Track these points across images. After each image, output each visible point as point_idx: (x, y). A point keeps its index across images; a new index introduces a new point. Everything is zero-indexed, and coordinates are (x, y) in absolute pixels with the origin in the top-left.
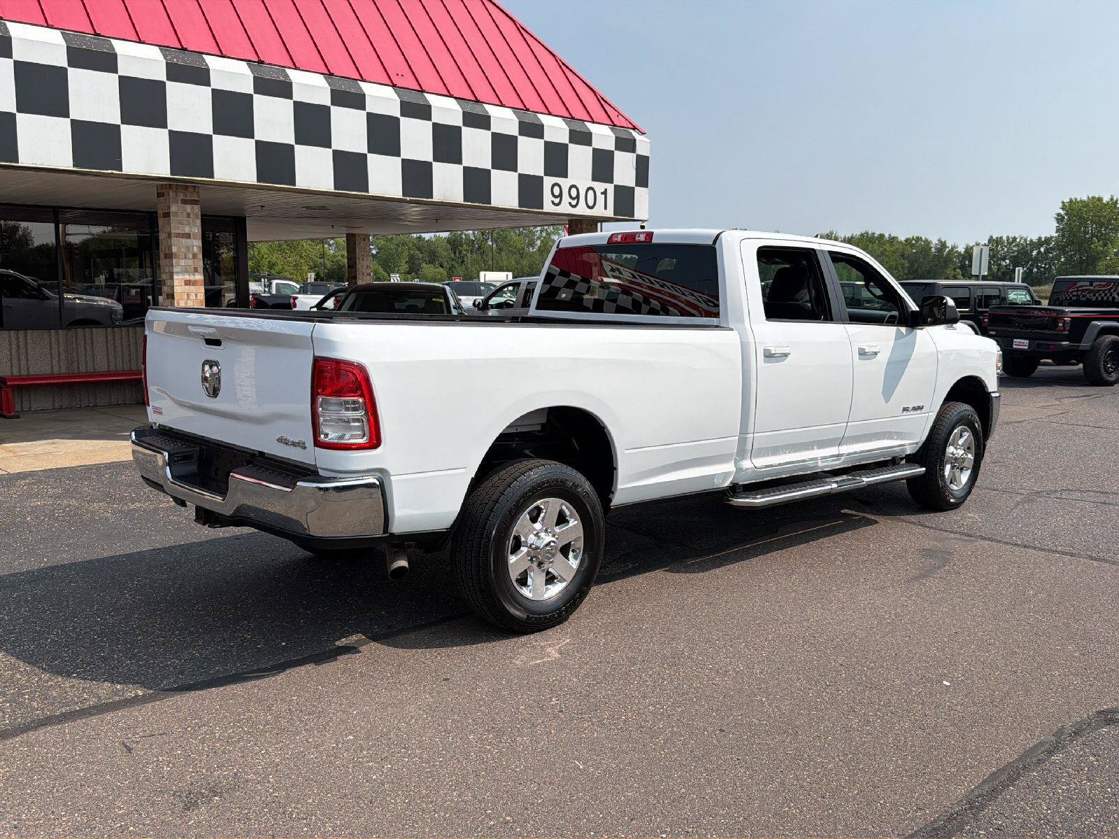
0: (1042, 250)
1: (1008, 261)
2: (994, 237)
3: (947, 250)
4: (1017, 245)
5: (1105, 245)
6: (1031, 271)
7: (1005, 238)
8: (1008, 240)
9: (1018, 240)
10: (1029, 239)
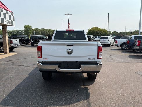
0: (20, 31)
1: (16, 33)
2: (14, 30)
3: (9, 31)
5: (30, 31)
9: (17, 30)
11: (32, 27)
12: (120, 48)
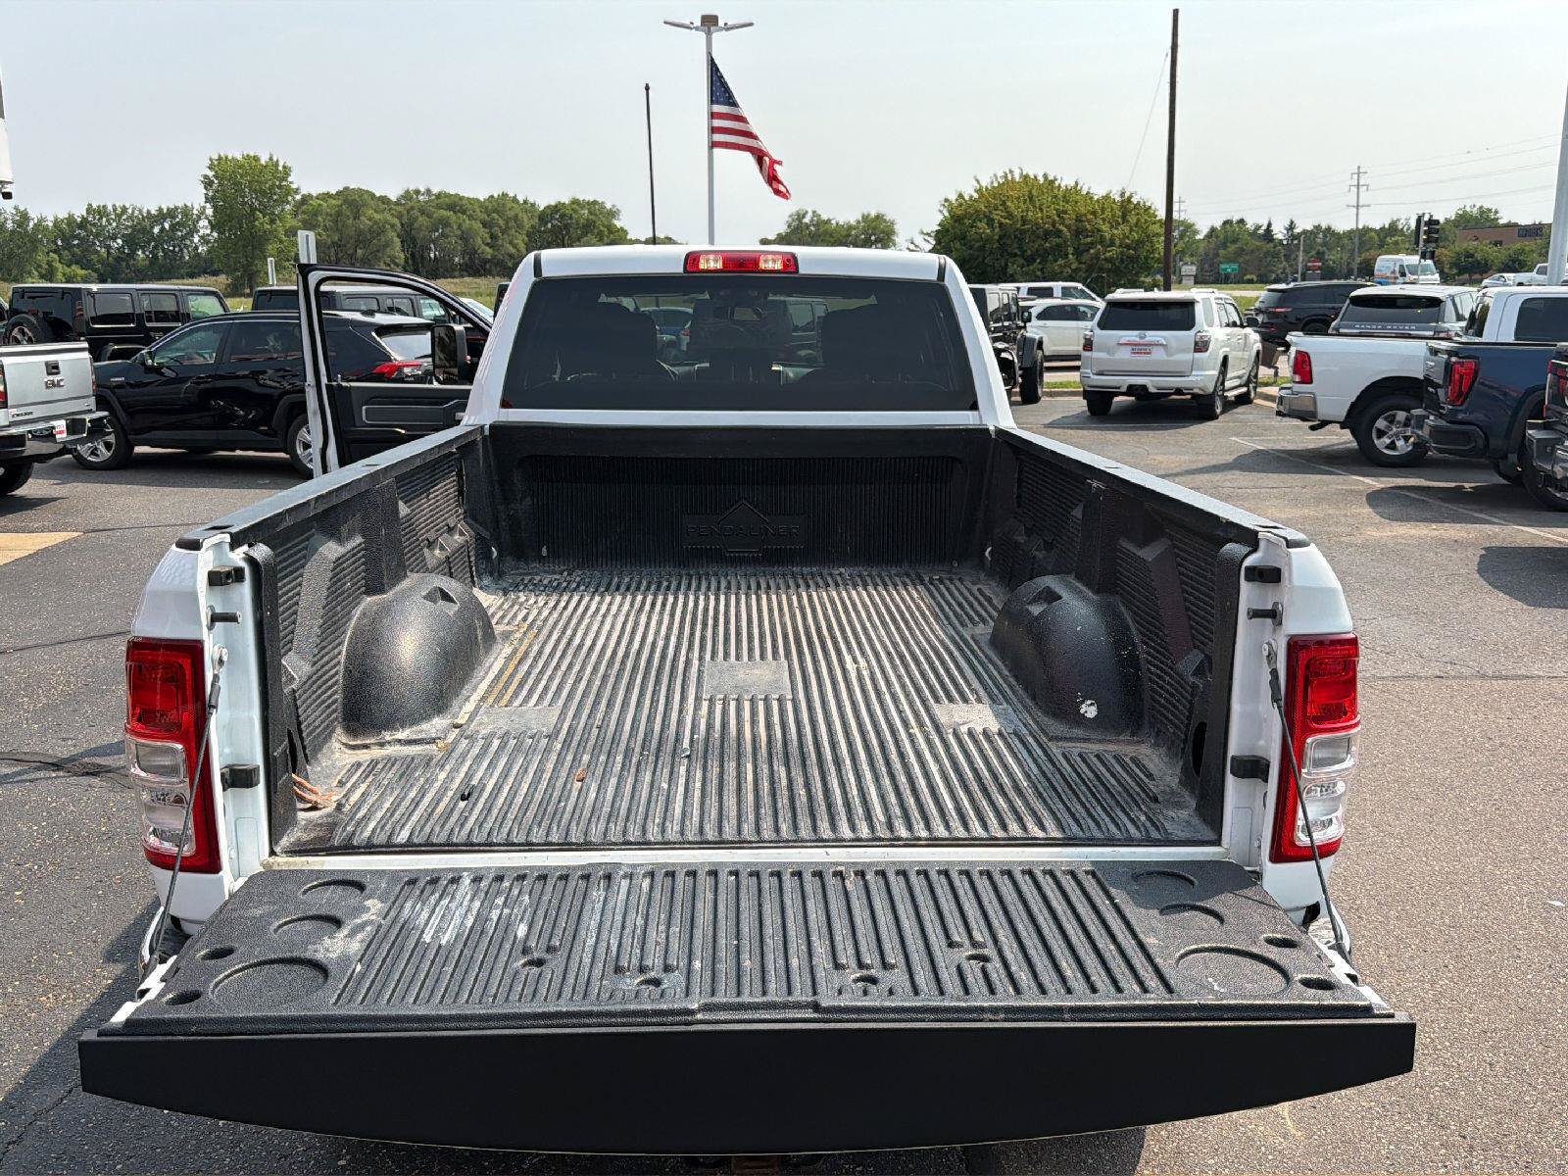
0: (167, 226)
1: (119, 241)
2: (95, 206)
3: (31, 224)
4: (130, 218)
5: (272, 221)
6: (155, 257)
7: (110, 208)
8: (115, 210)
9: (130, 211)
10: (145, 210)
11: (295, 180)
12: (1343, 438)
